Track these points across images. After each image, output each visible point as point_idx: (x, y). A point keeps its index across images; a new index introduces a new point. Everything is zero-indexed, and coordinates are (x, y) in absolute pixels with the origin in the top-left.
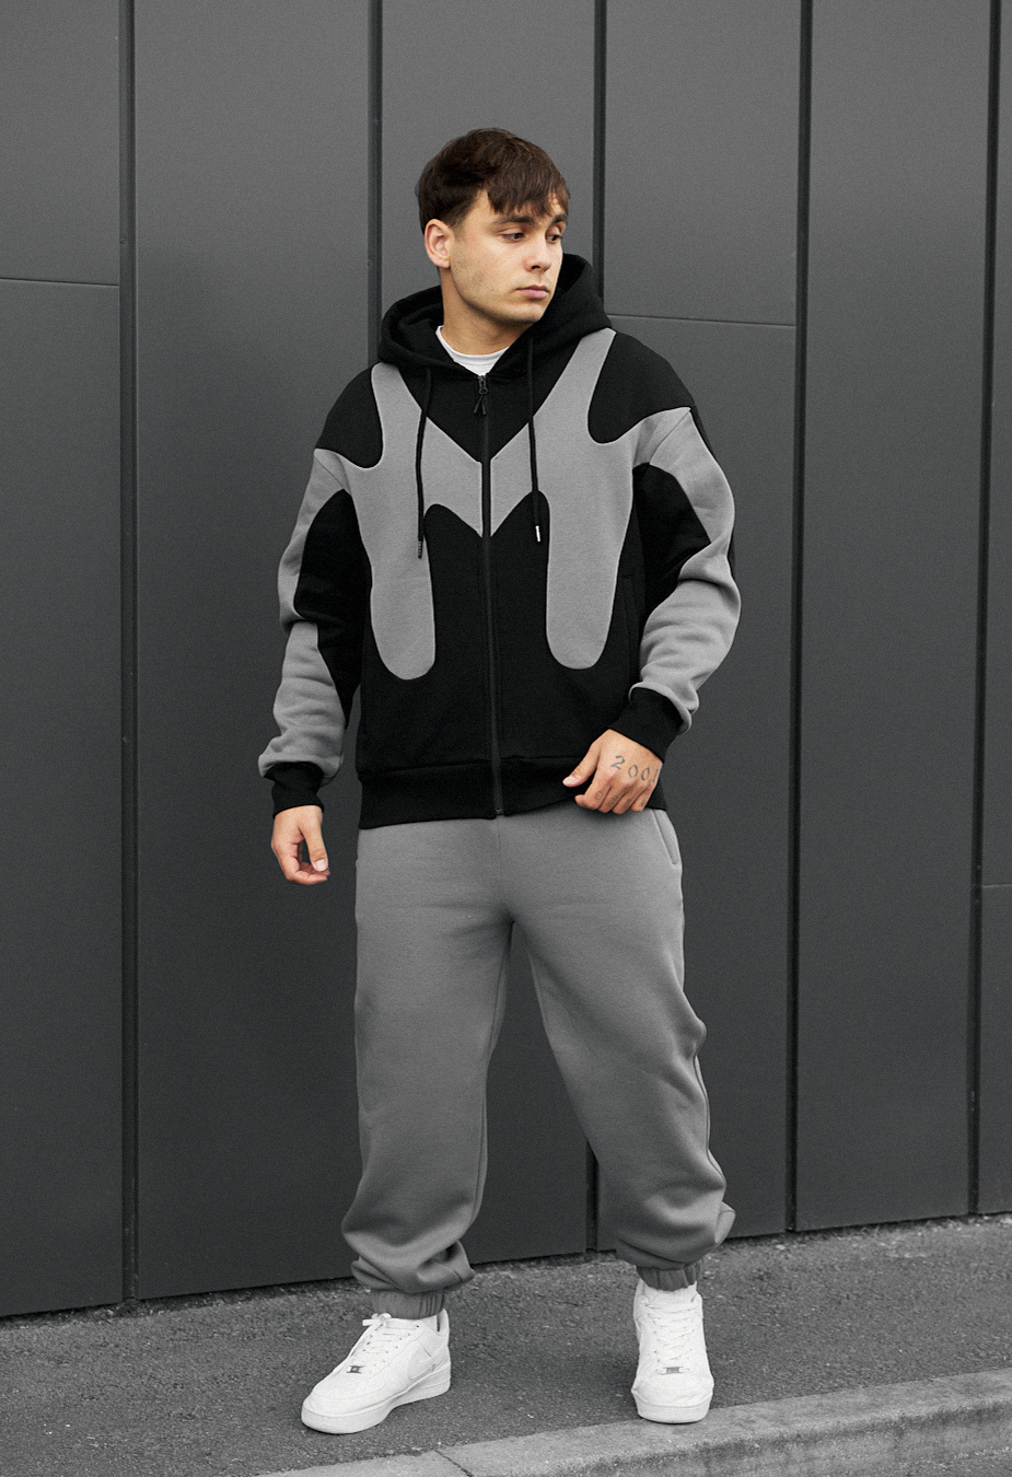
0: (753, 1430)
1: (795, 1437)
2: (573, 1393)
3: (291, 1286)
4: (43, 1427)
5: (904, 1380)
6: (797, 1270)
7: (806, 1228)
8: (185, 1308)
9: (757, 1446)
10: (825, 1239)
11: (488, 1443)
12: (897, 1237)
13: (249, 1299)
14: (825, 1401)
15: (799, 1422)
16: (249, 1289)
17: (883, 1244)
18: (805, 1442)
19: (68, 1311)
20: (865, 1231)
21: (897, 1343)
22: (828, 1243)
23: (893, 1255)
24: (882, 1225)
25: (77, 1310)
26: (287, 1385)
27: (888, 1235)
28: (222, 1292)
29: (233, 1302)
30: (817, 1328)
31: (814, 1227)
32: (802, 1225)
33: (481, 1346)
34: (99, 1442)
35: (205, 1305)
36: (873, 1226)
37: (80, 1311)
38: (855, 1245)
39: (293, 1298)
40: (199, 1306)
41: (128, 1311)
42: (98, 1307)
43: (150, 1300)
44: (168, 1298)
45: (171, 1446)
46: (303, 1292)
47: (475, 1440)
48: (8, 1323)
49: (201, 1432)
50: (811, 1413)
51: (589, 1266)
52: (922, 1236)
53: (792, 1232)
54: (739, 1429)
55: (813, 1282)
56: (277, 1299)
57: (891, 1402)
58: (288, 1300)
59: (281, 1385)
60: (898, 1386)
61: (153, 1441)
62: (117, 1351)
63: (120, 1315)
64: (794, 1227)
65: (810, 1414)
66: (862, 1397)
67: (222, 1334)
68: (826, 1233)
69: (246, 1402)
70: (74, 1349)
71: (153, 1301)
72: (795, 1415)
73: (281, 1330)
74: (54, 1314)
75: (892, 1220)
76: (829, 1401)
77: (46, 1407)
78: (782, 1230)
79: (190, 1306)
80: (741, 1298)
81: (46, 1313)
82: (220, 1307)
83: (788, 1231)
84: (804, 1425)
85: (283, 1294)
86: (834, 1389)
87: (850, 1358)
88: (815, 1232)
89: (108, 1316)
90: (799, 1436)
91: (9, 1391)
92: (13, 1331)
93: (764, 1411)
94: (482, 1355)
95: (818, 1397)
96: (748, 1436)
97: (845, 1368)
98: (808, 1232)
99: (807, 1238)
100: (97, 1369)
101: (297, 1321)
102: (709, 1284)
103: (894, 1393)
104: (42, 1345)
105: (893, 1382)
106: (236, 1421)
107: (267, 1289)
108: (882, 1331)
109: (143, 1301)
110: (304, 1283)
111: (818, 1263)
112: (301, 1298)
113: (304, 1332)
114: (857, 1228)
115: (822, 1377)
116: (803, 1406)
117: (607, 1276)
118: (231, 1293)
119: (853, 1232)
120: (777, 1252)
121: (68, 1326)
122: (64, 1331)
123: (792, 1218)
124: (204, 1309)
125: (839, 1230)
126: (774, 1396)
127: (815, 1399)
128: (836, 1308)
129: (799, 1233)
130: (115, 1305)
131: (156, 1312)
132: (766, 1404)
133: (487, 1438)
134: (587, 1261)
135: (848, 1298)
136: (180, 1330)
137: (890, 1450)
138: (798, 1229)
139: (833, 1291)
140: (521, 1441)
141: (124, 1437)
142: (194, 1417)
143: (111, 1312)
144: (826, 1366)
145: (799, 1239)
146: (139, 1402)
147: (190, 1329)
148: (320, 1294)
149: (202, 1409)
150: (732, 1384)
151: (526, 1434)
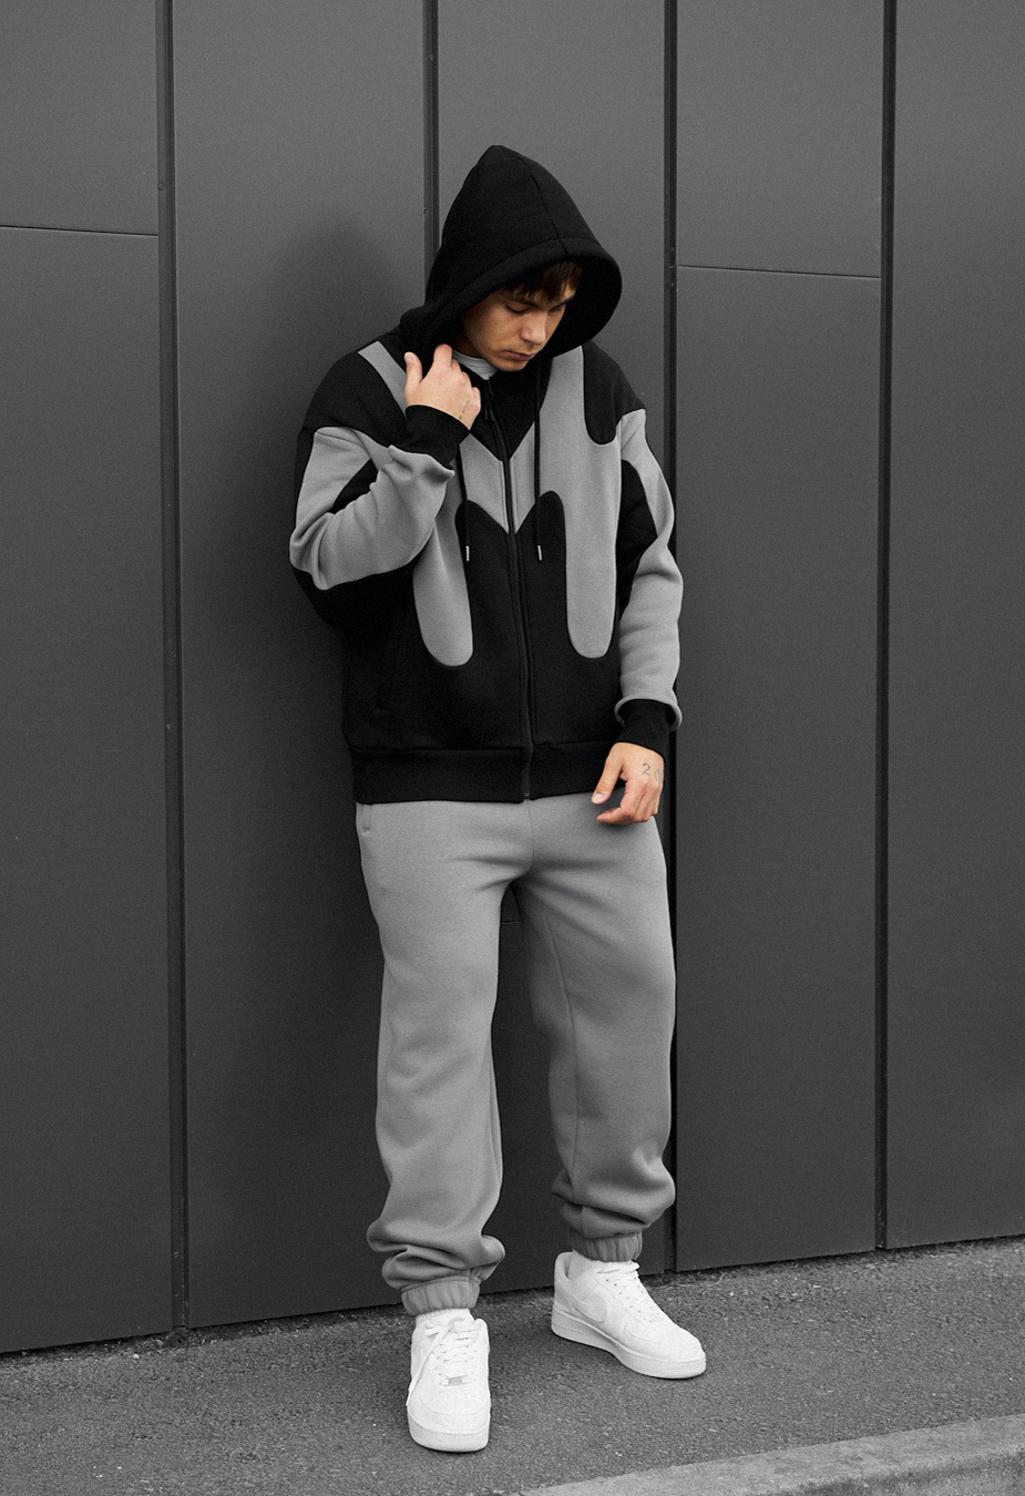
0: (861, 1468)
1: (906, 1476)
2: (662, 1427)
3: (350, 1312)
4: (92, 1470)
5: (1018, 1411)
6: (890, 1291)
7: (898, 1246)
8: (240, 1337)
9: (866, 1485)
10: (917, 1257)
11: (576, 1484)
12: (993, 1254)
13: (307, 1327)
14: (935, 1435)
15: (910, 1459)
16: (307, 1316)
17: (979, 1262)
18: (918, 1481)
19: (115, 1341)
20: (960, 1248)
21: (1006, 1370)
22: (921, 1261)
23: (991, 1274)
24: (976, 1242)
25: (124, 1340)
26: (353, 1421)
27: (984, 1252)
28: (279, 1319)
29: (290, 1330)
30: (917, 1353)
31: (906, 1245)
32: (894, 1241)
33: (559, 1377)
34: (154, 1486)
35: (260, 1333)
36: (968, 1242)
37: (128, 1341)
38: (950, 1264)
39: (354, 1325)
40: (254, 1335)
41: (180, 1341)
42: (147, 1337)
43: (202, 1329)
44: (221, 1326)
45: (232, 1489)
46: (364, 1318)
47: (560, 1482)
48: (51, 1355)
49: (264, 1474)
50: (922, 1448)
51: (667, 1289)
52: (1020, 1254)
53: (882, 1250)
54: (845, 1467)
55: (908, 1304)
56: (337, 1326)
57: (1008, 1435)
58: (349, 1327)
59: (347, 1421)
60: (1012, 1418)
61: (212, 1484)
62: (168, 1384)
63: (169, 1345)
64: (885, 1244)
65: (919, 1451)
66: (974, 1430)
67: (281, 1365)
68: (918, 1250)
69: (311, 1440)
70: (123, 1383)
71: (206, 1329)
72: (905, 1451)
73: (344, 1360)
74: (99, 1344)
75: (988, 1237)
76: (941, 1436)
77: (95, 1447)
78: (872, 1248)
79: (244, 1335)
80: (834, 1322)
81: (91, 1343)
82: (276, 1335)
83: (877, 1248)
84: (913, 1463)
85: (343, 1321)
86: (943, 1422)
87: (957, 1387)
88: (906, 1250)
89: (158, 1347)
90: (910, 1474)
91: (55, 1430)
92: (56, 1364)
93: (870, 1447)
94: (560, 1387)
95: (927, 1430)
96: (855, 1475)
97: (952, 1398)
98: (899, 1250)
99: (898, 1256)
100: (148, 1405)
101: (358, 1350)
102: (797, 1307)
103: (1010, 1426)
104: (88, 1379)
105: (1006, 1414)
106: (301, 1462)
107: (326, 1316)
108: (989, 1358)
109: (194, 1330)
110: (365, 1308)
111: (913, 1283)
112: (363, 1325)
113: (369, 1363)
114: (951, 1245)
115: (929, 1408)
116: (913, 1441)
117: (689, 1299)
118: (289, 1320)
119: (946, 1249)
120: (867, 1272)
121: (114, 1357)
122: (110, 1364)
123: (882, 1235)
124: (260, 1338)
125: (932, 1247)
126: (879, 1430)
127: (924, 1434)
128: (937, 1333)
129: (889, 1251)
130: (166, 1333)
131: (208, 1341)
132: (872, 1439)
133: (573, 1479)
134: (666, 1283)
135: (948, 1321)
136: (234, 1361)
137: (1009, 1488)
138: (888, 1247)
139: (931, 1313)
140: (611, 1481)
141: (181, 1481)
142: (255, 1457)
143: (160, 1342)
144: (932, 1397)
145: (890, 1257)
146: (195, 1441)
147: (245, 1360)
148: (383, 1320)
149: (263, 1449)
150: (833, 1418)
151: (615, 1474)
